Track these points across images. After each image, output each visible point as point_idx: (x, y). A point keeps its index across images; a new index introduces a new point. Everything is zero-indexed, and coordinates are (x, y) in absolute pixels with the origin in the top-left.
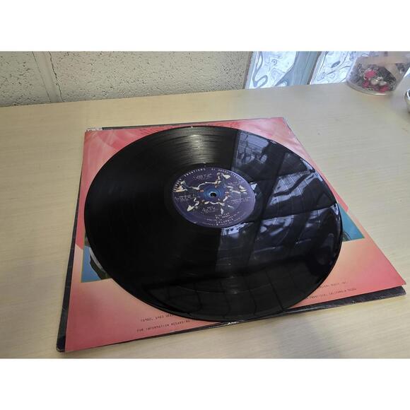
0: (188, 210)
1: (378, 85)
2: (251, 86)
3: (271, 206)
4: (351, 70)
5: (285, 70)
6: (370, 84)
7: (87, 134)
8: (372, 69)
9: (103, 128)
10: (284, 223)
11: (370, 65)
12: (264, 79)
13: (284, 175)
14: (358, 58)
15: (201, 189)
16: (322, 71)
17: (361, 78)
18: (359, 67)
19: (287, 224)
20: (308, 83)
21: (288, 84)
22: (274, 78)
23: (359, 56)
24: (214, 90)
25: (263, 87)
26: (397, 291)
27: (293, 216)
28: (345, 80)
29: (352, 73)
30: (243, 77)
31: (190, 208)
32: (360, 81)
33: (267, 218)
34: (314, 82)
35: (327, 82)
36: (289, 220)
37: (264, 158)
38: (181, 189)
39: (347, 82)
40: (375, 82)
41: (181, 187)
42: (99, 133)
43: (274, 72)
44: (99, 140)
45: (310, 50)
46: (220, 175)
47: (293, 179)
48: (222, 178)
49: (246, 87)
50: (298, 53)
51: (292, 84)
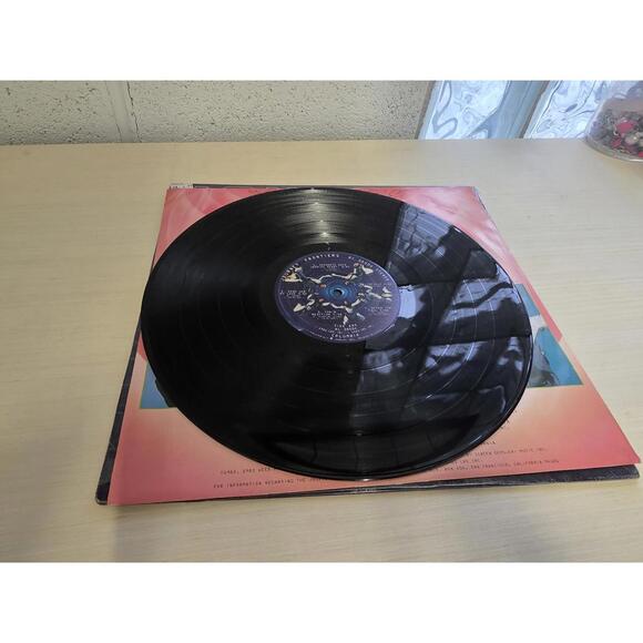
0: (295, 310)
1: (636, 145)
2: (429, 134)
3: (447, 325)
4: (595, 120)
5: (486, 113)
6: (623, 143)
7: (170, 192)
8: (629, 118)
9: (194, 185)
10: (463, 355)
11: (626, 112)
12: (452, 124)
13: (472, 278)
14: (608, 100)
15: (323, 283)
16: (546, 117)
17: (609, 133)
18: (607, 114)
19: (468, 357)
20: (521, 136)
21: (489, 136)
22: (468, 123)
23: (610, 97)
24: (369, 137)
25: (447, 138)
26: (626, 471)
27: (478, 344)
28: (582, 135)
29: (595, 124)
30: (417, 118)
31: (299, 308)
32: (608, 138)
33: (437, 344)
34: (531, 134)
35: (553, 136)
36: (471, 350)
37: (440, 252)
38: (293, 279)
39: (586, 137)
40: (632, 139)
41: (293, 275)
42: (188, 192)
43: (468, 113)
44: (186, 203)
45: (530, 79)
46: (357, 267)
47: (483, 286)
48: (360, 272)
49: (421, 137)
50: (511, 84)
51: (495, 136)
